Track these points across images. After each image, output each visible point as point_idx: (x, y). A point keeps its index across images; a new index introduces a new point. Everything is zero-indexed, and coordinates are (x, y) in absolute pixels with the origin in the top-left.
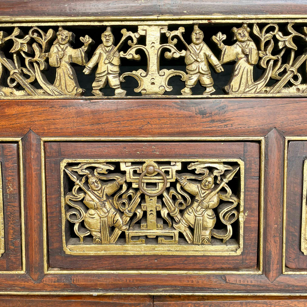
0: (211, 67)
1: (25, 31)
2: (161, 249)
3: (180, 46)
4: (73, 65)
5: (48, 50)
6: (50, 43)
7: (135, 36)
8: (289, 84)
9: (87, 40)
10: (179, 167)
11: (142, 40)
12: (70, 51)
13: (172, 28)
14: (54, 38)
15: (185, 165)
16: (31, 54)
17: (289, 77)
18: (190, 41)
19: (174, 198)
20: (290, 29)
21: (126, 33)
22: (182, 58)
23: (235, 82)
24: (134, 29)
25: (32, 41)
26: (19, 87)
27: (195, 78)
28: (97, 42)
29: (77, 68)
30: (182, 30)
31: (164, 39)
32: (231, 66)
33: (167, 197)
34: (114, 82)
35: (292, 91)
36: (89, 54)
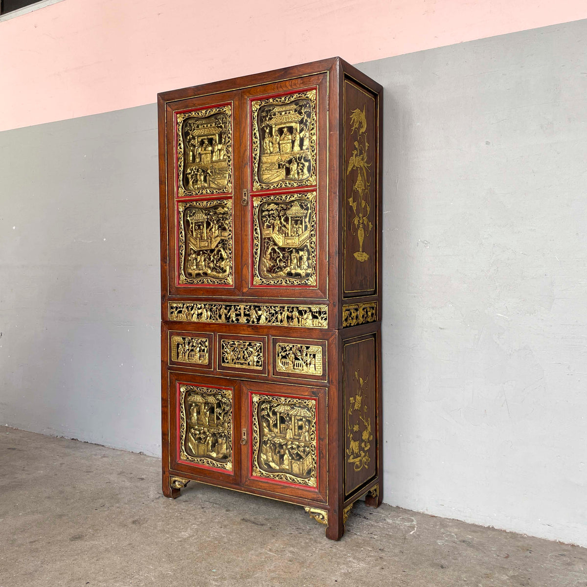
0: (256, 316)
1: (215, 305)
2: (244, 367)
3: (248, 311)
4: (225, 314)
5: (220, 310)
6: (220, 309)
7: (238, 308)
8: (274, 322)
9: (228, 308)
10: (248, 344)
11: (240, 309)
12: (225, 311)
13: (247, 306)
14: (221, 307)
15: (250, 343)
16: (216, 311)
17: (273, 320)
18: (251, 310)
19: (247, 353)
20: (272, 307)
21: (236, 307)
22: (249, 314)
23: (261, 321)
24: (238, 306)
25: (217, 308)
26: (214, 320)
27: (252, 319)
28: (230, 309)
29: (226, 315)
30: (248, 307)
31: (245, 309)
32: (260, 316)
33: (245, 352)
34: (234, 319)
35: (275, 324)
36: (229, 312)
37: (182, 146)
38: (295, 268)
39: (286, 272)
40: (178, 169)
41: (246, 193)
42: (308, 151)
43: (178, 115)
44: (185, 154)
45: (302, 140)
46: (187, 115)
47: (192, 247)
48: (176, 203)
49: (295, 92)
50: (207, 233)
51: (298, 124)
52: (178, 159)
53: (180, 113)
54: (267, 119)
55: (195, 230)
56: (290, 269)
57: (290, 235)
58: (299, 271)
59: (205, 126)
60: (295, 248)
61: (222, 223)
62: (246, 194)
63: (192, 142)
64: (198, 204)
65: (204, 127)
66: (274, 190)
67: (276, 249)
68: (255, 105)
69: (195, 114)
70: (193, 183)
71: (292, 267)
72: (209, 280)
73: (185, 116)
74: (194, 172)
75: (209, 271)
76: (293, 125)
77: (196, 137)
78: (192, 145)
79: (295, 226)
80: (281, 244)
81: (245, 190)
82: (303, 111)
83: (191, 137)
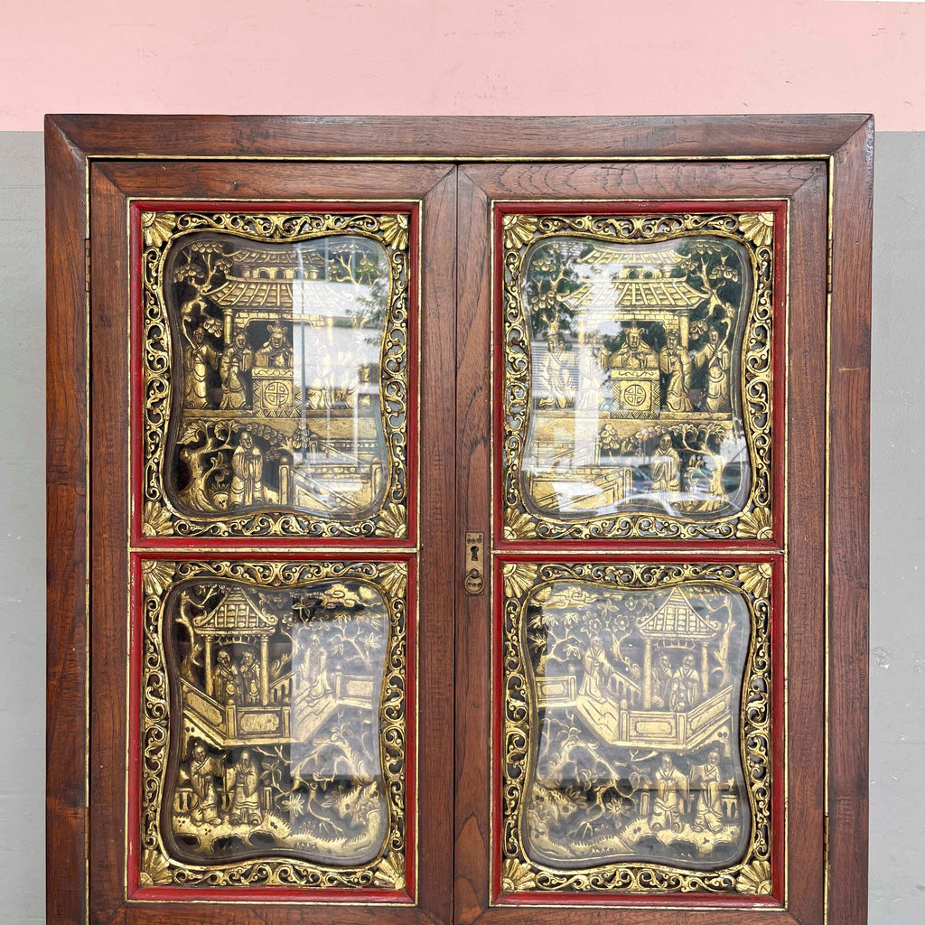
37: (166, 338)
38: (669, 825)
39: (636, 837)
40: (140, 427)
41: (480, 546)
42: (730, 419)
43: (148, 217)
44: (178, 372)
45: (699, 377)
46: (192, 224)
47: (197, 733)
48: (130, 564)
49: (692, 211)
50: (271, 680)
51: (685, 321)
52: (143, 389)
53: (160, 209)
54: (554, 284)
55: (215, 663)
56: (653, 828)
57: (647, 705)
58: (687, 834)
59: (272, 272)
60: (673, 754)
61: (347, 644)
62: (480, 553)
63: (211, 325)
64: (240, 570)
65: (264, 275)
66: (592, 541)
67: (593, 754)
68: (518, 230)
69: (234, 222)
70: (210, 483)
71: (661, 820)
72: (291, 872)
73: (184, 222)
74: (218, 444)
75: (282, 830)
76: (664, 318)
77: (229, 312)
78: (209, 338)
79: (669, 672)
80: (609, 736)
81: (475, 536)
82: (703, 276)
83: (203, 305)
